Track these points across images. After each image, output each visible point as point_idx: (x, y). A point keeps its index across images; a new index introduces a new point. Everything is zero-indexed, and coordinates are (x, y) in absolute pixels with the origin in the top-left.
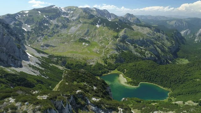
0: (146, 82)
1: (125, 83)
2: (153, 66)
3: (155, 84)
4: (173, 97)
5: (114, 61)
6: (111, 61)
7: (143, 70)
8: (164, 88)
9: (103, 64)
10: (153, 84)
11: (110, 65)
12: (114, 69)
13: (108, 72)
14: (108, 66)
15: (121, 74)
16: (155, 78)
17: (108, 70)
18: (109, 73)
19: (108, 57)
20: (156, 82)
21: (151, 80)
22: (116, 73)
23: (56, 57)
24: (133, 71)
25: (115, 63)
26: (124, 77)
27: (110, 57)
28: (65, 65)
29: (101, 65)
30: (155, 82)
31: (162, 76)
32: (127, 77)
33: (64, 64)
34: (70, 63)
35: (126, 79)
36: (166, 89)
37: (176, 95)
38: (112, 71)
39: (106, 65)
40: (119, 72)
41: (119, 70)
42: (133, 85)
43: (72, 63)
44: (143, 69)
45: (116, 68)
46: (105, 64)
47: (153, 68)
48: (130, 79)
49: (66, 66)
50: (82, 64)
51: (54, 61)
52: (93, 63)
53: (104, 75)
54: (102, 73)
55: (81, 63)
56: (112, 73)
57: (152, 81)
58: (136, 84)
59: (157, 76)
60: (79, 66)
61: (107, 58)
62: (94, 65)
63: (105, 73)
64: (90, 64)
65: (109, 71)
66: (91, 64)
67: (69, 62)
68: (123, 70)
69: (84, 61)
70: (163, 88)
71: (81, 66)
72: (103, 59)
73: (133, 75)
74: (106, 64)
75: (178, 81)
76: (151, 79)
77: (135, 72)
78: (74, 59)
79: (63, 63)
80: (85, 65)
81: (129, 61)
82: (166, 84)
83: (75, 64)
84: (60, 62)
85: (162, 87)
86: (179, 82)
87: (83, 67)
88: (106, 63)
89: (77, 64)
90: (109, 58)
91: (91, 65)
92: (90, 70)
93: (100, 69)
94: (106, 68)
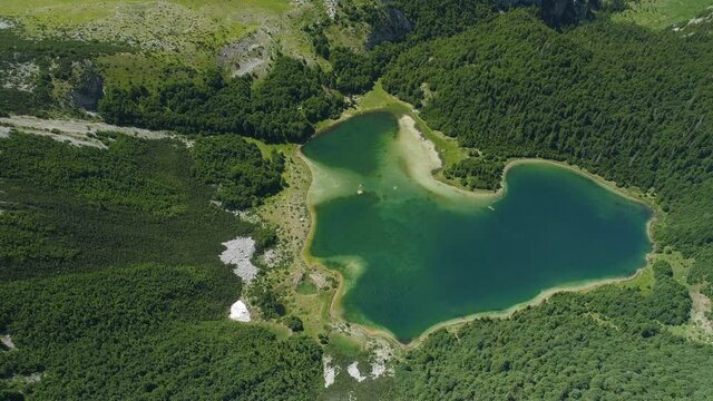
0: (534, 156)
1: (434, 172)
2: (568, 64)
3: (575, 169)
4: (678, 254)
5: (365, 38)
6: (347, 34)
7: (517, 90)
8: (623, 193)
9: (311, 60)
10: (564, 165)
11: (345, 61)
12: (369, 87)
13: (342, 106)
14: (338, 68)
15: (407, 112)
16: (580, 135)
17: (338, 95)
18: (346, 115)
19: (332, 16)
20: (580, 159)
21: (559, 145)
22: (381, 106)
23: (29, 59)
24: (467, 94)
25: (370, 46)
26: (425, 136)
27: (342, 14)
28: (101, 103)
29: (300, 66)
30: (579, 156)
31: (612, 123)
32: (439, 135)
33: (88, 97)
34: (124, 86)
35: (433, 146)
36: (630, 195)
37: (690, 241)
38: (358, 98)
39: (328, 67)
40: (395, 99)
41: (391, 90)
42: (473, 188)
43: (137, 82)
44: (516, 83)
45: (376, 76)
46: (321, 61)
47: (565, 74)
48: (454, 142)
49: (107, 109)
50: (198, 81)
51: (23, 88)
52: (259, 62)
53: (320, 127)
54: (313, 118)
55: (192, 73)
56: (359, 109)
57: (561, 153)
58: (489, 182)
59: (588, 122)
60: (181, 100)
61: (327, 23)
62: (263, 74)
63: (325, 115)
64: (241, 73)
65: (347, 100)
66: (249, 67)
67: (117, 79)
68: (413, 87)
69: (203, 54)
70: (618, 192)
71: (192, 97)
72: (307, 29)
73: (466, 123)
74: (326, 55)
75: (693, 153)
76: (556, 139)
77: (478, 100)
78: (148, 55)
79: (84, 92)
80: (217, 83)
81: (433, 23)
82: (635, 166)
83: (154, 85)
84: (60, 88)
85: (611, 187)
86: (702, 156)
87: (204, 98)
88: (322, 50)
89: (170, 82)
90: (337, 17)
91: (248, 78)
92: (249, 111)
93: (296, 96)
94: (329, 81)
